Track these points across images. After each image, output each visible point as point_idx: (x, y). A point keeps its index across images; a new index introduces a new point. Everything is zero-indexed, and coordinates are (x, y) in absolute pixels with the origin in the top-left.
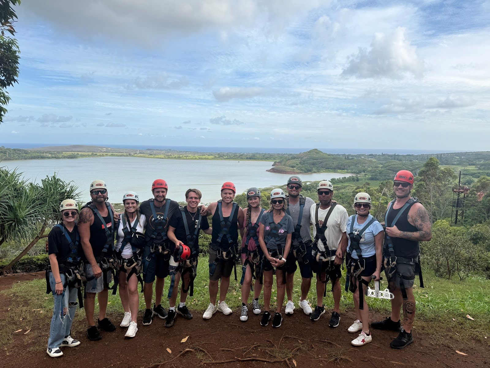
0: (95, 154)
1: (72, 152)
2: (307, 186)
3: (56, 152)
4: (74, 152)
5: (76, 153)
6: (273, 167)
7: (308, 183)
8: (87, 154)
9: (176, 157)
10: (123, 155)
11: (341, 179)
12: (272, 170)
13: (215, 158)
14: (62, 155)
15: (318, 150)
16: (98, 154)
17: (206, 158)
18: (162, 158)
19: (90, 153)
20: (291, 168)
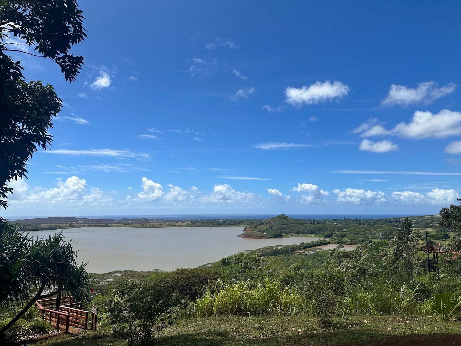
0: (73, 225)
1: (50, 224)
2: (279, 250)
3: (34, 225)
4: (52, 223)
5: (54, 225)
6: (244, 232)
7: (279, 248)
8: (65, 225)
9: (150, 225)
10: (100, 225)
11: (310, 243)
12: (243, 235)
13: (188, 225)
14: (41, 226)
15: (285, 216)
16: (75, 225)
17: (179, 225)
18: (137, 227)
19: (68, 225)
20: (261, 233)
